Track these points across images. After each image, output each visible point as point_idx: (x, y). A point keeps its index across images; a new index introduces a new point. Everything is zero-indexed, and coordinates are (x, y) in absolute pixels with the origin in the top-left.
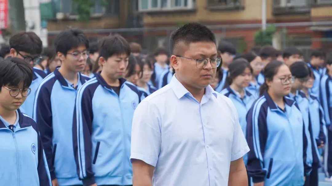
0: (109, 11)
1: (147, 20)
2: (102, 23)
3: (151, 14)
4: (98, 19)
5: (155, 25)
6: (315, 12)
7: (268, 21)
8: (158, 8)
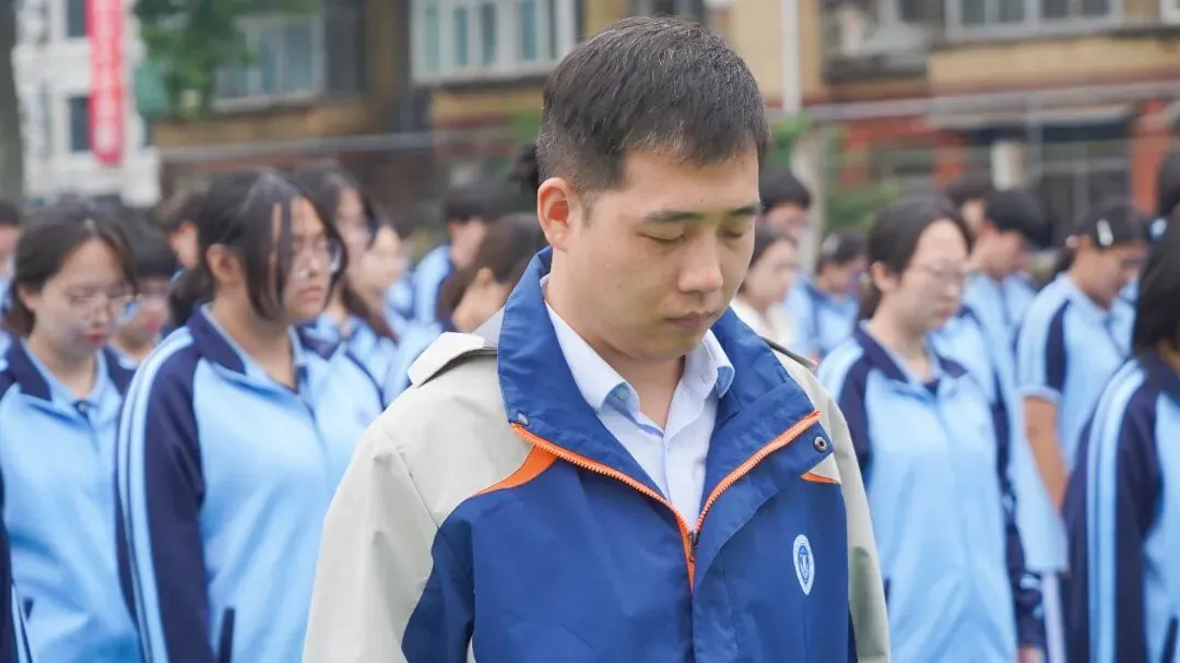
0: (334, 81)
1: (444, 108)
2: (315, 123)
3: (456, 89)
4: (302, 110)
5: (469, 123)
6: (945, 69)
7: (807, 102)
8: (473, 70)
